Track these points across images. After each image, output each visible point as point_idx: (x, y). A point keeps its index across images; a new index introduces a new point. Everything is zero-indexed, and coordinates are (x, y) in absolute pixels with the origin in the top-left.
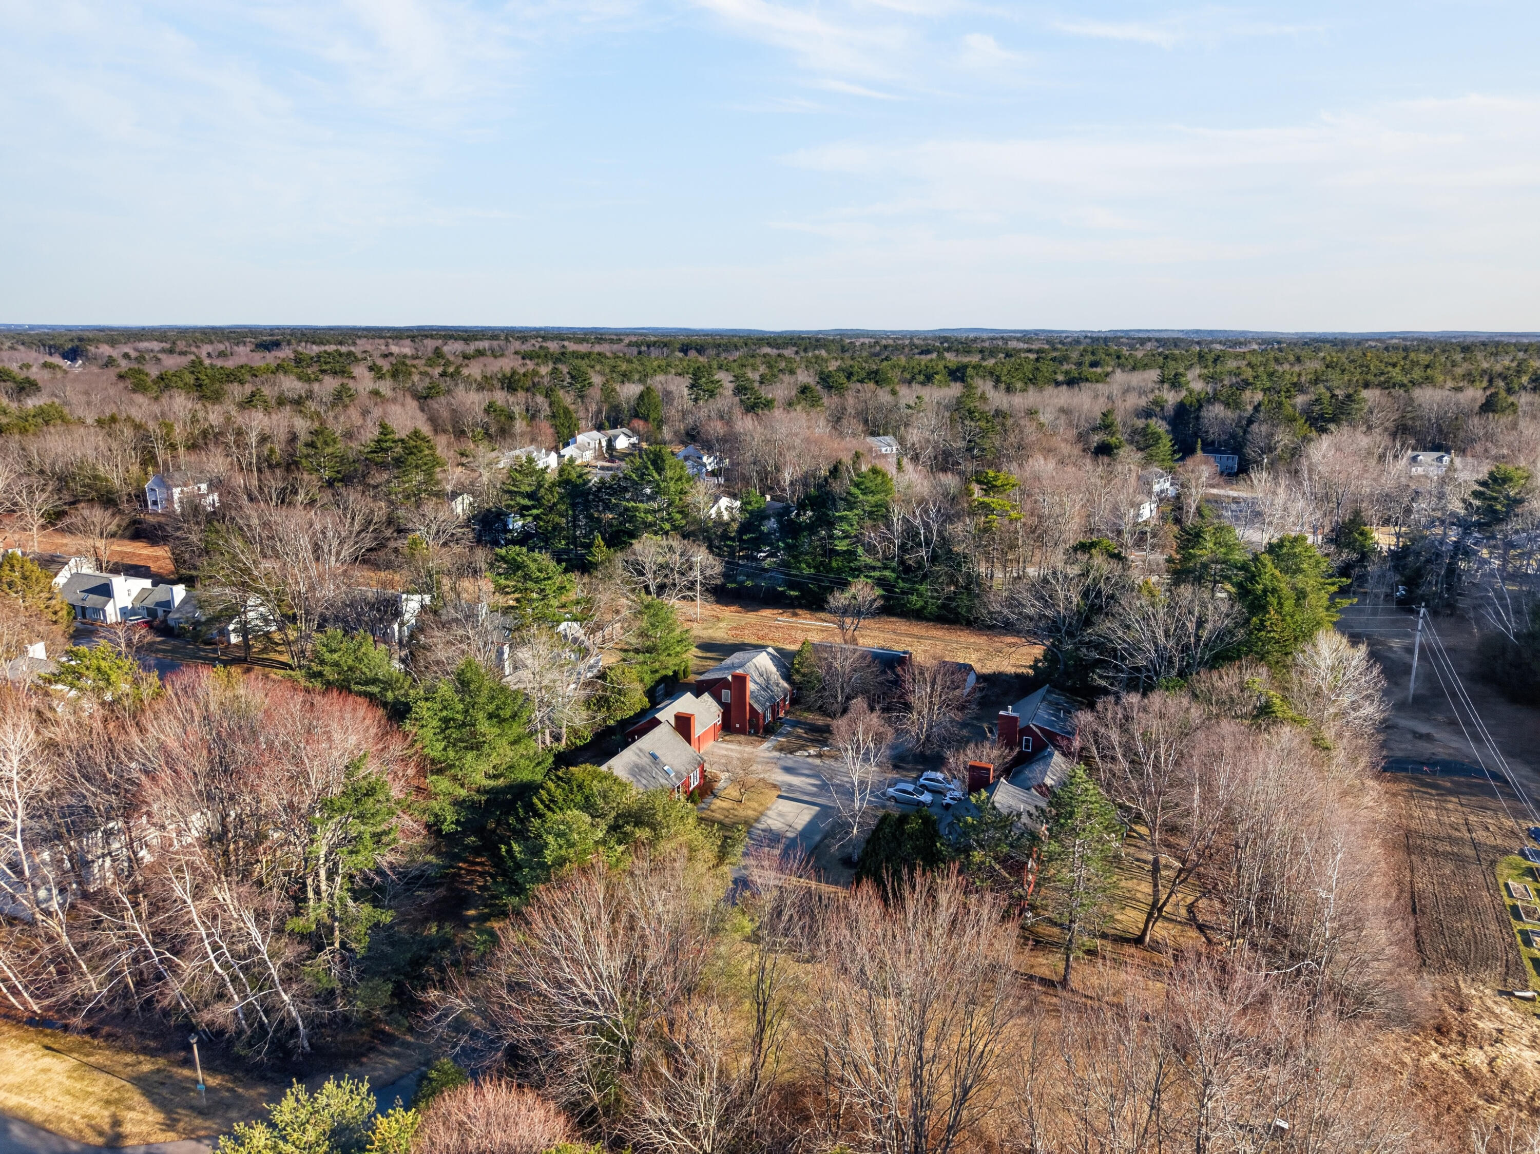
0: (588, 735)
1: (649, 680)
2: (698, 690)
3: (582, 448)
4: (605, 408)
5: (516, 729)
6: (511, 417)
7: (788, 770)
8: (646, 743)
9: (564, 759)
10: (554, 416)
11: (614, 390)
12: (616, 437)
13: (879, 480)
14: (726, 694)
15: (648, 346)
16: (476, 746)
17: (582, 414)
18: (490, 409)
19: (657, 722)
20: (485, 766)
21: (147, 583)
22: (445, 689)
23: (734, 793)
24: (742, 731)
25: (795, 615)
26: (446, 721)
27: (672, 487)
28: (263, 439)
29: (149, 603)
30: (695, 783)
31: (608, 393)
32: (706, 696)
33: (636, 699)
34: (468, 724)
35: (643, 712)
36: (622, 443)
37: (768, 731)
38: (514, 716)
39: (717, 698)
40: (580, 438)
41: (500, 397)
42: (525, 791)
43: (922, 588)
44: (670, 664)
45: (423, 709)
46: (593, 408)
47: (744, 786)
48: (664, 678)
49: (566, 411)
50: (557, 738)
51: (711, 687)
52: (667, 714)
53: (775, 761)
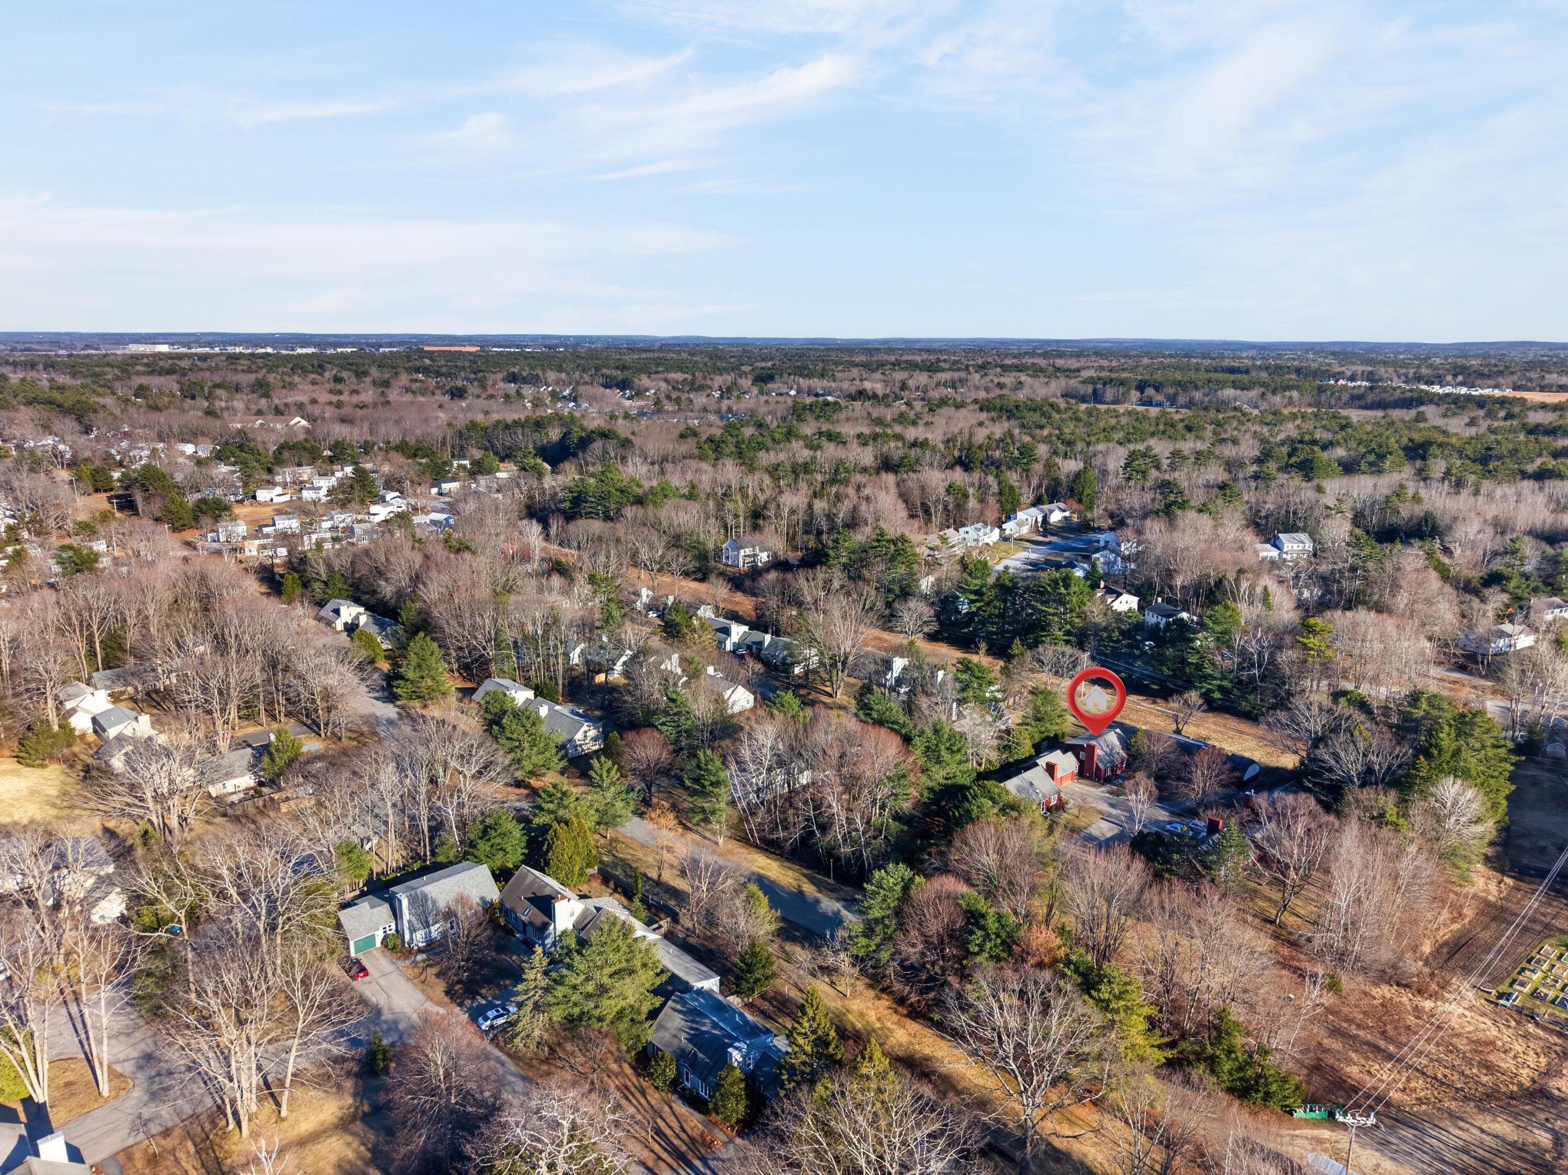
0: (997, 765)
1: (1038, 738)
2: (1066, 749)
3: (1020, 524)
4: (1045, 483)
5: (958, 757)
6: (966, 496)
7: (1112, 806)
8: (1028, 775)
9: (983, 776)
10: (1001, 493)
11: (1056, 464)
12: (1051, 511)
13: (1228, 614)
14: (1082, 755)
15: (1105, 384)
16: (939, 761)
17: (1025, 490)
18: (950, 489)
19: (1036, 765)
20: (943, 773)
21: (746, 628)
22: (929, 732)
23: (1076, 812)
24: (1090, 778)
25: (1155, 702)
26: (928, 748)
27: (1074, 599)
28: (793, 512)
29: (748, 641)
30: (1053, 802)
31: (1049, 465)
32: (1070, 754)
33: (1026, 749)
34: (937, 750)
35: (1030, 758)
36: (1056, 517)
37: (1107, 781)
38: (959, 750)
39: (1077, 756)
40: (1021, 515)
41: (958, 476)
42: (962, 788)
43: (1251, 697)
44: (1053, 729)
45: (917, 741)
46: (1035, 482)
47: (1080, 808)
48: (1048, 738)
49: (1011, 488)
50: (980, 764)
51: (1075, 749)
52: (1042, 761)
53: (1105, 800)
